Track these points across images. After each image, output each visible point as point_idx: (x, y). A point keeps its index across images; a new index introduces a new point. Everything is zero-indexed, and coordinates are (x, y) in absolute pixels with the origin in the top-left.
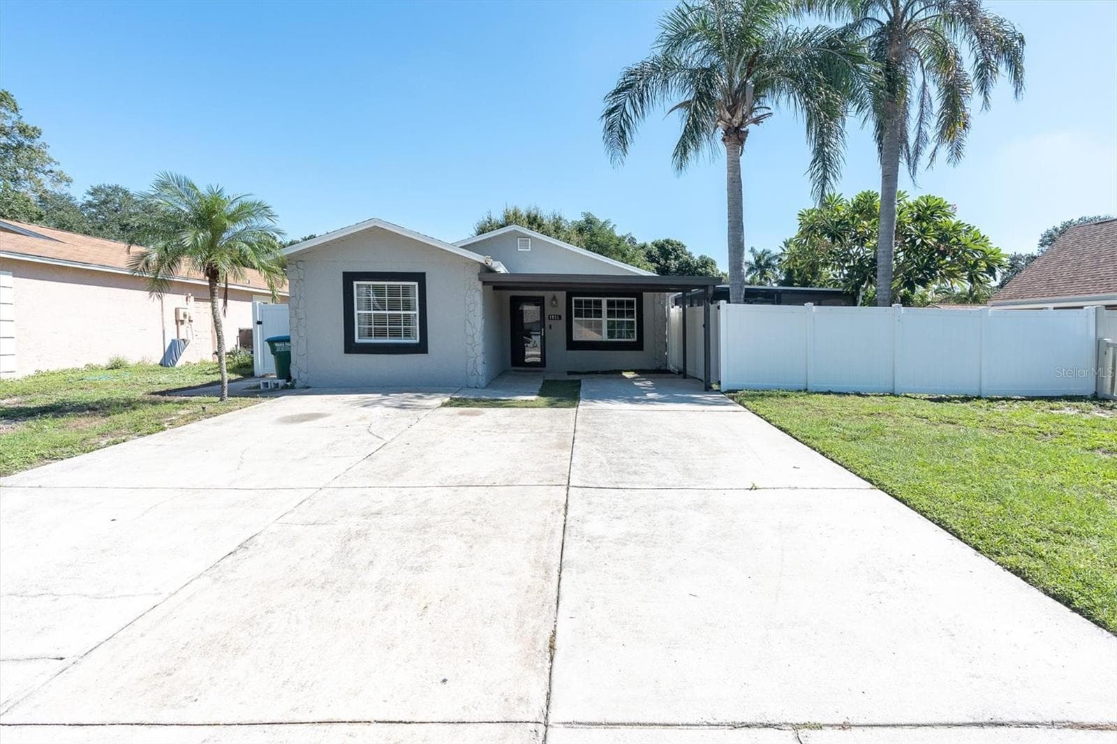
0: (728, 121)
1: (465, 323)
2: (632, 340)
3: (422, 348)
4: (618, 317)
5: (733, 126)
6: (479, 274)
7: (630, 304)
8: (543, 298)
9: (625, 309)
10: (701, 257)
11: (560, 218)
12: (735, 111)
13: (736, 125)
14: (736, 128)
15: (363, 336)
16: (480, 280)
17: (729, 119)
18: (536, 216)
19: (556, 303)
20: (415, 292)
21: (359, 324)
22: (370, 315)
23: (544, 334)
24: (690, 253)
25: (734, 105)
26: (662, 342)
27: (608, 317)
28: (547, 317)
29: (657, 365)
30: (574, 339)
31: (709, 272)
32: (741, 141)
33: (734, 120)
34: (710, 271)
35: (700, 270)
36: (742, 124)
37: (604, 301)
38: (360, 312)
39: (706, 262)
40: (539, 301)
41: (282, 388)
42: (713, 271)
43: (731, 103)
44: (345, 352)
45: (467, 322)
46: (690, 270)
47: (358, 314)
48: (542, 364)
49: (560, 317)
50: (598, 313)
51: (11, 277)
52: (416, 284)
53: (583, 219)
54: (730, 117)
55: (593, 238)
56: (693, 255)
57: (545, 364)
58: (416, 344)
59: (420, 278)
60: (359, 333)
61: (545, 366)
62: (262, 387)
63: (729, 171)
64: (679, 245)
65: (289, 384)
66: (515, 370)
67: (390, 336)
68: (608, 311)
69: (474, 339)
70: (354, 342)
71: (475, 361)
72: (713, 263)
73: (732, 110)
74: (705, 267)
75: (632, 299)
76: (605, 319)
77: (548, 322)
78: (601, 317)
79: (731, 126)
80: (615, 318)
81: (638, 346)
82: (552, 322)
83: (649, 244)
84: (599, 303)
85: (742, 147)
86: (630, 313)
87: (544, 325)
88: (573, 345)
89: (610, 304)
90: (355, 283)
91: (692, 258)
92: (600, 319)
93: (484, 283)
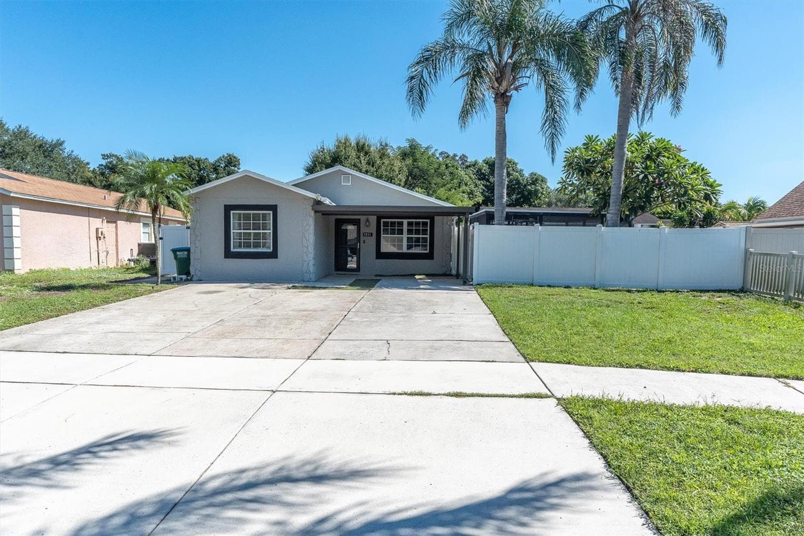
0: (497, 89)
1: (302, 239)
2: (426, 252)
3: (274, 255)
4: (416, 234)
5: (500, 92)
6: (312, 206)
7: (425, 224)
8: (360, 220)
9: (421, 228)
10: (532, 174)
11: (386, 145)
12: (502, 81)
13: (502, 91)
14: (502, 93)
15: (236, 247)
16: (313, 209)
17: (497, 87)
18: (364, 144)
19: (369, 224)
20: (270, 218)
21: (234, 239)
22: (241, 233)
23: (360, 247)
24: (522, 170)
25: (501, 76)
26: (448, 254)
27: (408, 235)
28: (362, 234)
29: (444, 270)
30: (382, 251)
31: (538, 190)
32: (507, 104)
33: (501, 88)
34: (539, 188)
35: (530, 187)
36: (506, 91)
37: (405, 222)
38: (234, 231)
39: (537, 180)
40: (356, 223)
41: (185, 280)
42: (543, 188)
43: (499, 75)
44: (225, 257)
45: (304, 238)
46: (519, 188)
47: (233, 233)
48: (358, 269)
49: (372, 234)
50: (401, 232)
51: (19, 209)
52: (271, 212)
53: (407, 145)
54: (498, 86)
55: (415, 163)
56: (524, 172)
57: (359, 269)
58: (270, 252)
59: (274, 208)
60: (233, 245)
61: (359, 271)
62: (172, 280)
63: (497, 126)
64: (510, 162)
65: (189, 278)
66: (337, 274)
67: (253, 247)
68: (408, 229)
69: (308, 250)
70: (230, 251)
71: (308, 264)
72: (544, 180)
73: (499, 80)
74: (535, 185)
75: (427, 220)
76: (405, 236)
77: (362, 238)
78: (402, 234)
79: (498, 92)
80: (413, 235)
81: (430, 256)
82: (365, 238)
83: (480, 161)
84: (401, 224)
85: (507, 109)
86: (425, 232)
87: (360, 240)
88: (380, 255)
89: (410, 224)
90: (232, 212)
91: (522, 176)
92: (402, 236)
93: (316, 212)
